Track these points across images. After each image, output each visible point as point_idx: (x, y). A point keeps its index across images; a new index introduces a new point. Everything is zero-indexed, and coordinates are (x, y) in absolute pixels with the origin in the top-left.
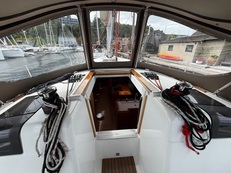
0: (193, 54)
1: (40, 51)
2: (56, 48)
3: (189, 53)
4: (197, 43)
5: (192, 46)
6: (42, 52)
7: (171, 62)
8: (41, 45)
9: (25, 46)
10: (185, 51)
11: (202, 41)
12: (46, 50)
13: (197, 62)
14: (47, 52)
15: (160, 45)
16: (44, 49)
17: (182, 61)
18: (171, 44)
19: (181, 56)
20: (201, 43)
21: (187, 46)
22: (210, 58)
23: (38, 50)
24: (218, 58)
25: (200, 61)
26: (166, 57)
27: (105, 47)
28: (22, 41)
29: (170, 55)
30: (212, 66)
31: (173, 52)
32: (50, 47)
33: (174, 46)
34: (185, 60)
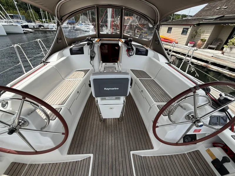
0: (187, 37)
1: (35, 27)
2: (53, 25)
3: (184, 36)
4: (192, 26)
5: (188, 29)
6: (38, 29)
7: (168, 44)
8: (36, 21)
9: (18, 20)
10: (181, 34)
11: (196, 24)
12: (42, 27)
13: (189, 44)
14: (44, 29)
15: (161, 27)
16: (40, 26)
17: (177, 44)
18: (170, 26)
19: (177, 39)
20: (195, 26)
21: (184, 28)
22: (199, 42)
23: (34, 27)
24: (205, 41)
25: (191, 44)
26: (165, 39)
27: (107, 26)
28: (13, 15)
29: (169, 37)
30: (200, 48)
31: (171, 35)
32: (46, 24)
33: (172, 29)
34: (179, 42)
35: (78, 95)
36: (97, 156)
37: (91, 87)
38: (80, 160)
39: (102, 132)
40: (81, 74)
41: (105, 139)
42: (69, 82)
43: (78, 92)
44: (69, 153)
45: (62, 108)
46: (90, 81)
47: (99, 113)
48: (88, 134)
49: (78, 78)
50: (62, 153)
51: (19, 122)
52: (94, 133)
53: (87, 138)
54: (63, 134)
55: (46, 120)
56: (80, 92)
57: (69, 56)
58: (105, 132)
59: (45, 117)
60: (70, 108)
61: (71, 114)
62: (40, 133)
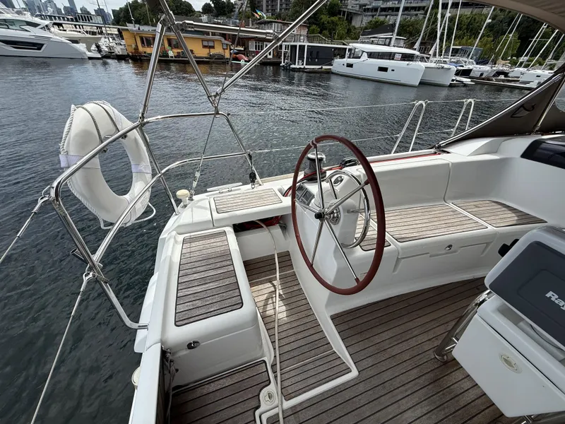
1: (484, 76)
6: (489, 80)
8: (499, 60)
23: (481, 75)
28: (461, 48)
32: (522, 69)
35: (444, 252)
36: (361, 388)
37: (503, 255)
38: (334, 349)
39: (414, 373)
40: (501, 216)
41: (406, 391)
42: (452, 213)
43: (450, 246)
44: (333, 318)
45: (390, 245)
46: (516, 241)
47: (453, 334)
48: (385, 336)
49: (484, 219)
50: (328, 304)
51: (333, 212)
52: (396, 350)
53: (377, 339)
54: (357, 280)
55: (355, 241)
56: (455, 252)
57: (513, 156)
58: (421, 381)
59: (358, 235)
60: (403, 260)
61: (394, 271)
62: (337, 245)
